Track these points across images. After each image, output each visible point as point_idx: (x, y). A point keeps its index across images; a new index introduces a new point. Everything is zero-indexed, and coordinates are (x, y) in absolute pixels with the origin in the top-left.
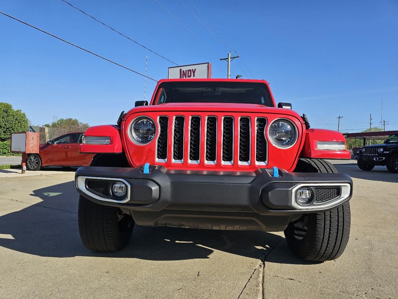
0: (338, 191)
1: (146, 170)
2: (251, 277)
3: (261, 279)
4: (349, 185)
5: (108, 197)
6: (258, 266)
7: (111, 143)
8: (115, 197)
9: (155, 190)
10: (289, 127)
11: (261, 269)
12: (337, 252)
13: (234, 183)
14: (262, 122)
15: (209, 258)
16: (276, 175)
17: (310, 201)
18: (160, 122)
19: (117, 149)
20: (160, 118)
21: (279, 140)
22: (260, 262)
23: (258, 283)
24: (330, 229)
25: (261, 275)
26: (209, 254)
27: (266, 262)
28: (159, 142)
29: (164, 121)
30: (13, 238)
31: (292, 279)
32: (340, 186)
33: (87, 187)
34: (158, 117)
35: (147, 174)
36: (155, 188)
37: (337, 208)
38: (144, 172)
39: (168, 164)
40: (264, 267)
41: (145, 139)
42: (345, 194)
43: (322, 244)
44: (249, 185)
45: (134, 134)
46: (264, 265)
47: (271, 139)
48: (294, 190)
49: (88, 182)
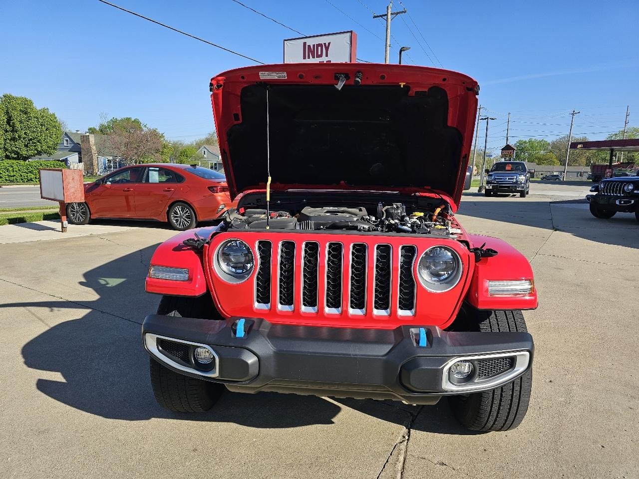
0: (512, 362)
1: (241, 332)
2: (387, 461)
3: (399, 466)
4: (527, 354)
5: (189, 365)
6: (400, 439)
7: (190, 279)
8: (199, 366)
9: (253, 364)
10: (449, 254)
11: (403, 446)
12: (511, 426)
13: (362, 355)
14: (410, 252)
15: (333, 423)
16: (423, 342)
17: (469, 378)
18: (259, 248)
19: (198, 290)
20: (260, 242)
21: (436, 275)
22: (404, 430)
23: (395, 472)
24: (501, 400)
25: (401, 458)
26: (334, 415)
27: (412, 431)
28: (258, 279)
29: (266, 248)
30: (64, 381)
31: (443, 464)
32: (514, 356)
33: (160, 348)
34: (257, 243)
35: (240, 338)
36: (251, 360)
37: (513, 382)
38: (238, 335)
40: (408, 440)
41: (240, 270)
42: (520, 368)
43: (488, 418)
44: (383, 358)
45: (224, 266)
46: (409, 436)
47: (424, 278)
48: (446, 369)
49: (160, 342)
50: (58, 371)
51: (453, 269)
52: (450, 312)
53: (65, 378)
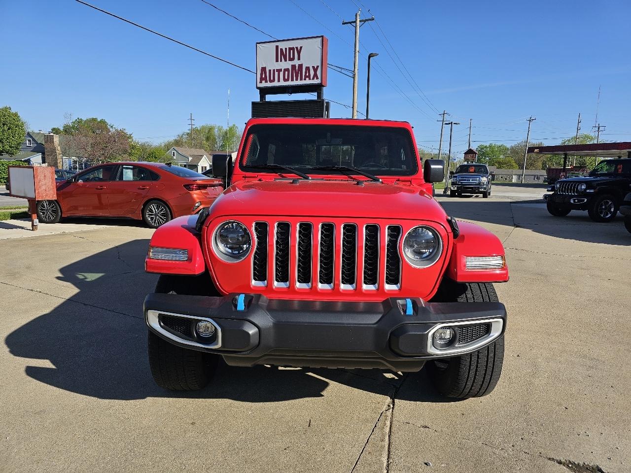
0: (488, 328)
1: (241, 306)
2: (375, 426)
3: (387, 430)
4: (501, 320)
5: (191, 339)
6: (385, 407)
7: (190, 259)
8: (201, 340)
9: (254, 334)
10: (430, 234)
11: (389, 413)
12: (485, 391)
13: (355, 324)
14: (395, 232)
15: (323, 396)
16: (410, 311)
17: (450, 343)
18: (256, 229)
19: (198, 268)
20: (257, 224)
21: (418, 253)
22: (388, 400)
23: (383, 435)
24: (477, 366)
25: (388, 423)
26: (323, 389)
27: (396, 401)
28: (255, 258)
29: (262, 229)
30: (54, 367)
31: (426, 427)
32: (490, 322)
33: (162, 324)
34: (254, 224)
35: (241, 312)
36: (252, 331)
37: (487, 348)
38: (239, 309)
39: (269, 288)
40: (393, 408)
41: (237, 250)
42: (495, 333)
43: (466, 383)
44: (375, 326)
45: (221, 247)
46: (394, 405)
47: (408, 255)
48: (430, 334)
49: (161, 318)
50: (47, 359)
51: (434, 248)
52: (432, 285)
53: (54, 365)
